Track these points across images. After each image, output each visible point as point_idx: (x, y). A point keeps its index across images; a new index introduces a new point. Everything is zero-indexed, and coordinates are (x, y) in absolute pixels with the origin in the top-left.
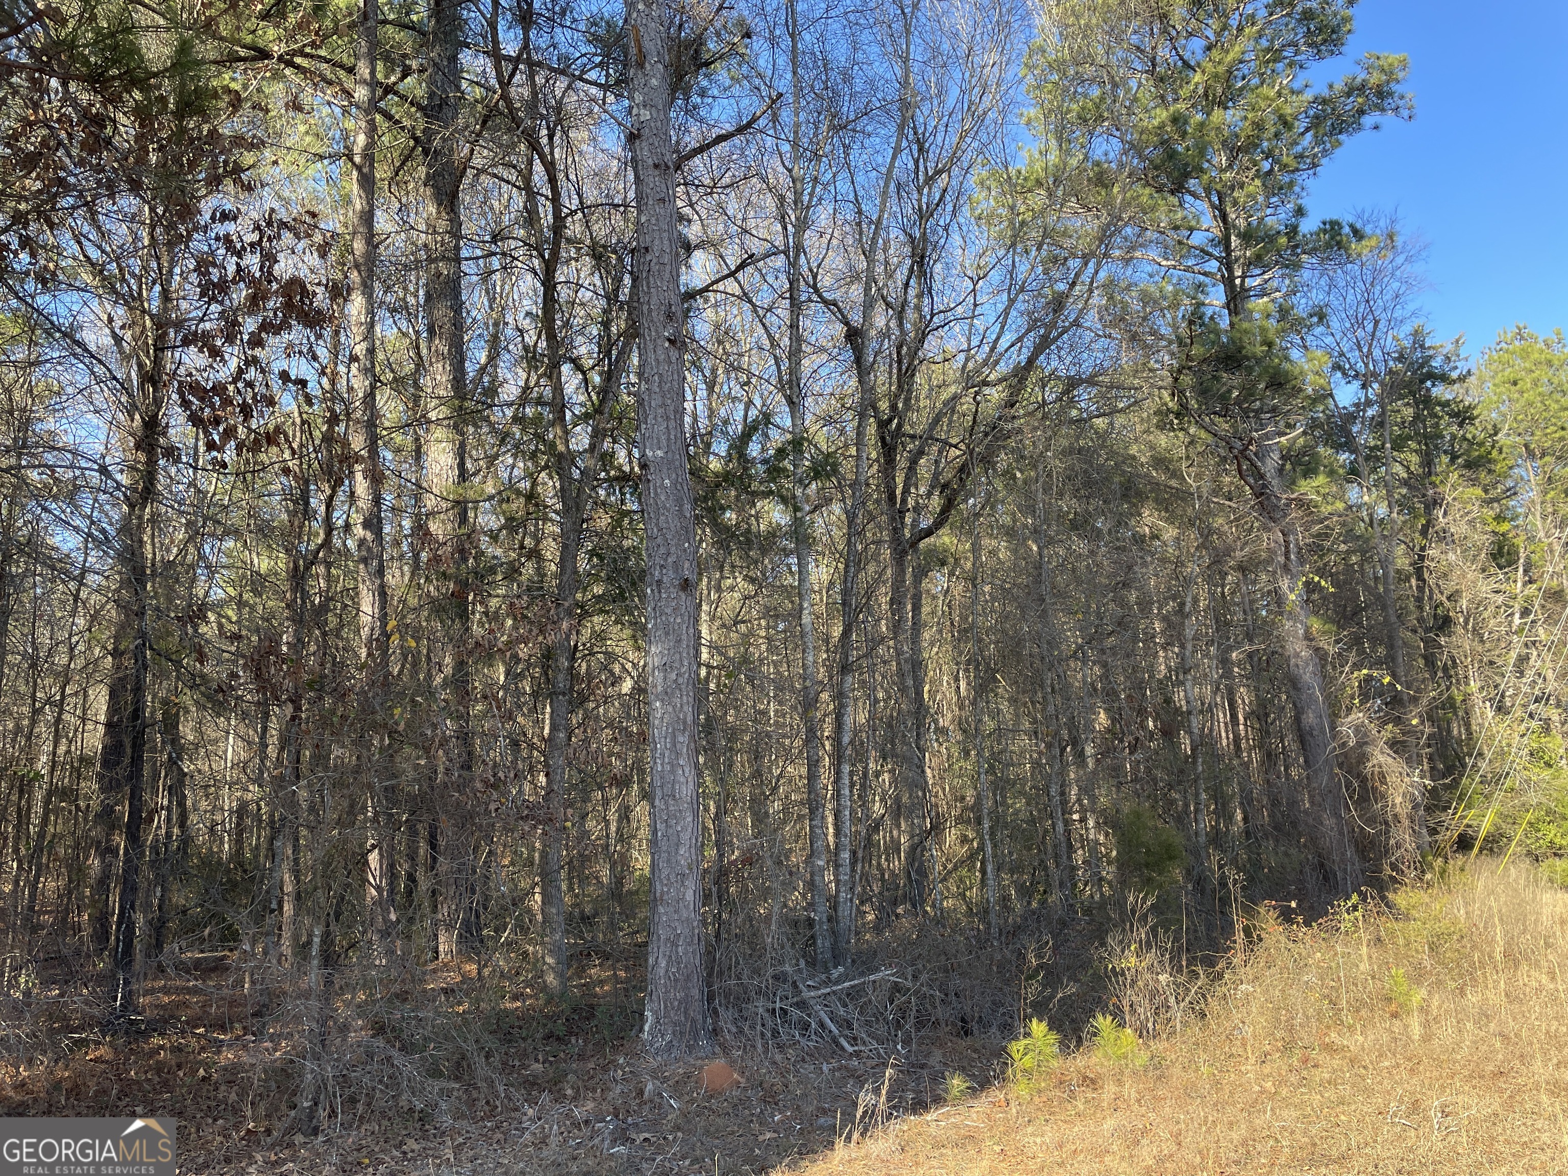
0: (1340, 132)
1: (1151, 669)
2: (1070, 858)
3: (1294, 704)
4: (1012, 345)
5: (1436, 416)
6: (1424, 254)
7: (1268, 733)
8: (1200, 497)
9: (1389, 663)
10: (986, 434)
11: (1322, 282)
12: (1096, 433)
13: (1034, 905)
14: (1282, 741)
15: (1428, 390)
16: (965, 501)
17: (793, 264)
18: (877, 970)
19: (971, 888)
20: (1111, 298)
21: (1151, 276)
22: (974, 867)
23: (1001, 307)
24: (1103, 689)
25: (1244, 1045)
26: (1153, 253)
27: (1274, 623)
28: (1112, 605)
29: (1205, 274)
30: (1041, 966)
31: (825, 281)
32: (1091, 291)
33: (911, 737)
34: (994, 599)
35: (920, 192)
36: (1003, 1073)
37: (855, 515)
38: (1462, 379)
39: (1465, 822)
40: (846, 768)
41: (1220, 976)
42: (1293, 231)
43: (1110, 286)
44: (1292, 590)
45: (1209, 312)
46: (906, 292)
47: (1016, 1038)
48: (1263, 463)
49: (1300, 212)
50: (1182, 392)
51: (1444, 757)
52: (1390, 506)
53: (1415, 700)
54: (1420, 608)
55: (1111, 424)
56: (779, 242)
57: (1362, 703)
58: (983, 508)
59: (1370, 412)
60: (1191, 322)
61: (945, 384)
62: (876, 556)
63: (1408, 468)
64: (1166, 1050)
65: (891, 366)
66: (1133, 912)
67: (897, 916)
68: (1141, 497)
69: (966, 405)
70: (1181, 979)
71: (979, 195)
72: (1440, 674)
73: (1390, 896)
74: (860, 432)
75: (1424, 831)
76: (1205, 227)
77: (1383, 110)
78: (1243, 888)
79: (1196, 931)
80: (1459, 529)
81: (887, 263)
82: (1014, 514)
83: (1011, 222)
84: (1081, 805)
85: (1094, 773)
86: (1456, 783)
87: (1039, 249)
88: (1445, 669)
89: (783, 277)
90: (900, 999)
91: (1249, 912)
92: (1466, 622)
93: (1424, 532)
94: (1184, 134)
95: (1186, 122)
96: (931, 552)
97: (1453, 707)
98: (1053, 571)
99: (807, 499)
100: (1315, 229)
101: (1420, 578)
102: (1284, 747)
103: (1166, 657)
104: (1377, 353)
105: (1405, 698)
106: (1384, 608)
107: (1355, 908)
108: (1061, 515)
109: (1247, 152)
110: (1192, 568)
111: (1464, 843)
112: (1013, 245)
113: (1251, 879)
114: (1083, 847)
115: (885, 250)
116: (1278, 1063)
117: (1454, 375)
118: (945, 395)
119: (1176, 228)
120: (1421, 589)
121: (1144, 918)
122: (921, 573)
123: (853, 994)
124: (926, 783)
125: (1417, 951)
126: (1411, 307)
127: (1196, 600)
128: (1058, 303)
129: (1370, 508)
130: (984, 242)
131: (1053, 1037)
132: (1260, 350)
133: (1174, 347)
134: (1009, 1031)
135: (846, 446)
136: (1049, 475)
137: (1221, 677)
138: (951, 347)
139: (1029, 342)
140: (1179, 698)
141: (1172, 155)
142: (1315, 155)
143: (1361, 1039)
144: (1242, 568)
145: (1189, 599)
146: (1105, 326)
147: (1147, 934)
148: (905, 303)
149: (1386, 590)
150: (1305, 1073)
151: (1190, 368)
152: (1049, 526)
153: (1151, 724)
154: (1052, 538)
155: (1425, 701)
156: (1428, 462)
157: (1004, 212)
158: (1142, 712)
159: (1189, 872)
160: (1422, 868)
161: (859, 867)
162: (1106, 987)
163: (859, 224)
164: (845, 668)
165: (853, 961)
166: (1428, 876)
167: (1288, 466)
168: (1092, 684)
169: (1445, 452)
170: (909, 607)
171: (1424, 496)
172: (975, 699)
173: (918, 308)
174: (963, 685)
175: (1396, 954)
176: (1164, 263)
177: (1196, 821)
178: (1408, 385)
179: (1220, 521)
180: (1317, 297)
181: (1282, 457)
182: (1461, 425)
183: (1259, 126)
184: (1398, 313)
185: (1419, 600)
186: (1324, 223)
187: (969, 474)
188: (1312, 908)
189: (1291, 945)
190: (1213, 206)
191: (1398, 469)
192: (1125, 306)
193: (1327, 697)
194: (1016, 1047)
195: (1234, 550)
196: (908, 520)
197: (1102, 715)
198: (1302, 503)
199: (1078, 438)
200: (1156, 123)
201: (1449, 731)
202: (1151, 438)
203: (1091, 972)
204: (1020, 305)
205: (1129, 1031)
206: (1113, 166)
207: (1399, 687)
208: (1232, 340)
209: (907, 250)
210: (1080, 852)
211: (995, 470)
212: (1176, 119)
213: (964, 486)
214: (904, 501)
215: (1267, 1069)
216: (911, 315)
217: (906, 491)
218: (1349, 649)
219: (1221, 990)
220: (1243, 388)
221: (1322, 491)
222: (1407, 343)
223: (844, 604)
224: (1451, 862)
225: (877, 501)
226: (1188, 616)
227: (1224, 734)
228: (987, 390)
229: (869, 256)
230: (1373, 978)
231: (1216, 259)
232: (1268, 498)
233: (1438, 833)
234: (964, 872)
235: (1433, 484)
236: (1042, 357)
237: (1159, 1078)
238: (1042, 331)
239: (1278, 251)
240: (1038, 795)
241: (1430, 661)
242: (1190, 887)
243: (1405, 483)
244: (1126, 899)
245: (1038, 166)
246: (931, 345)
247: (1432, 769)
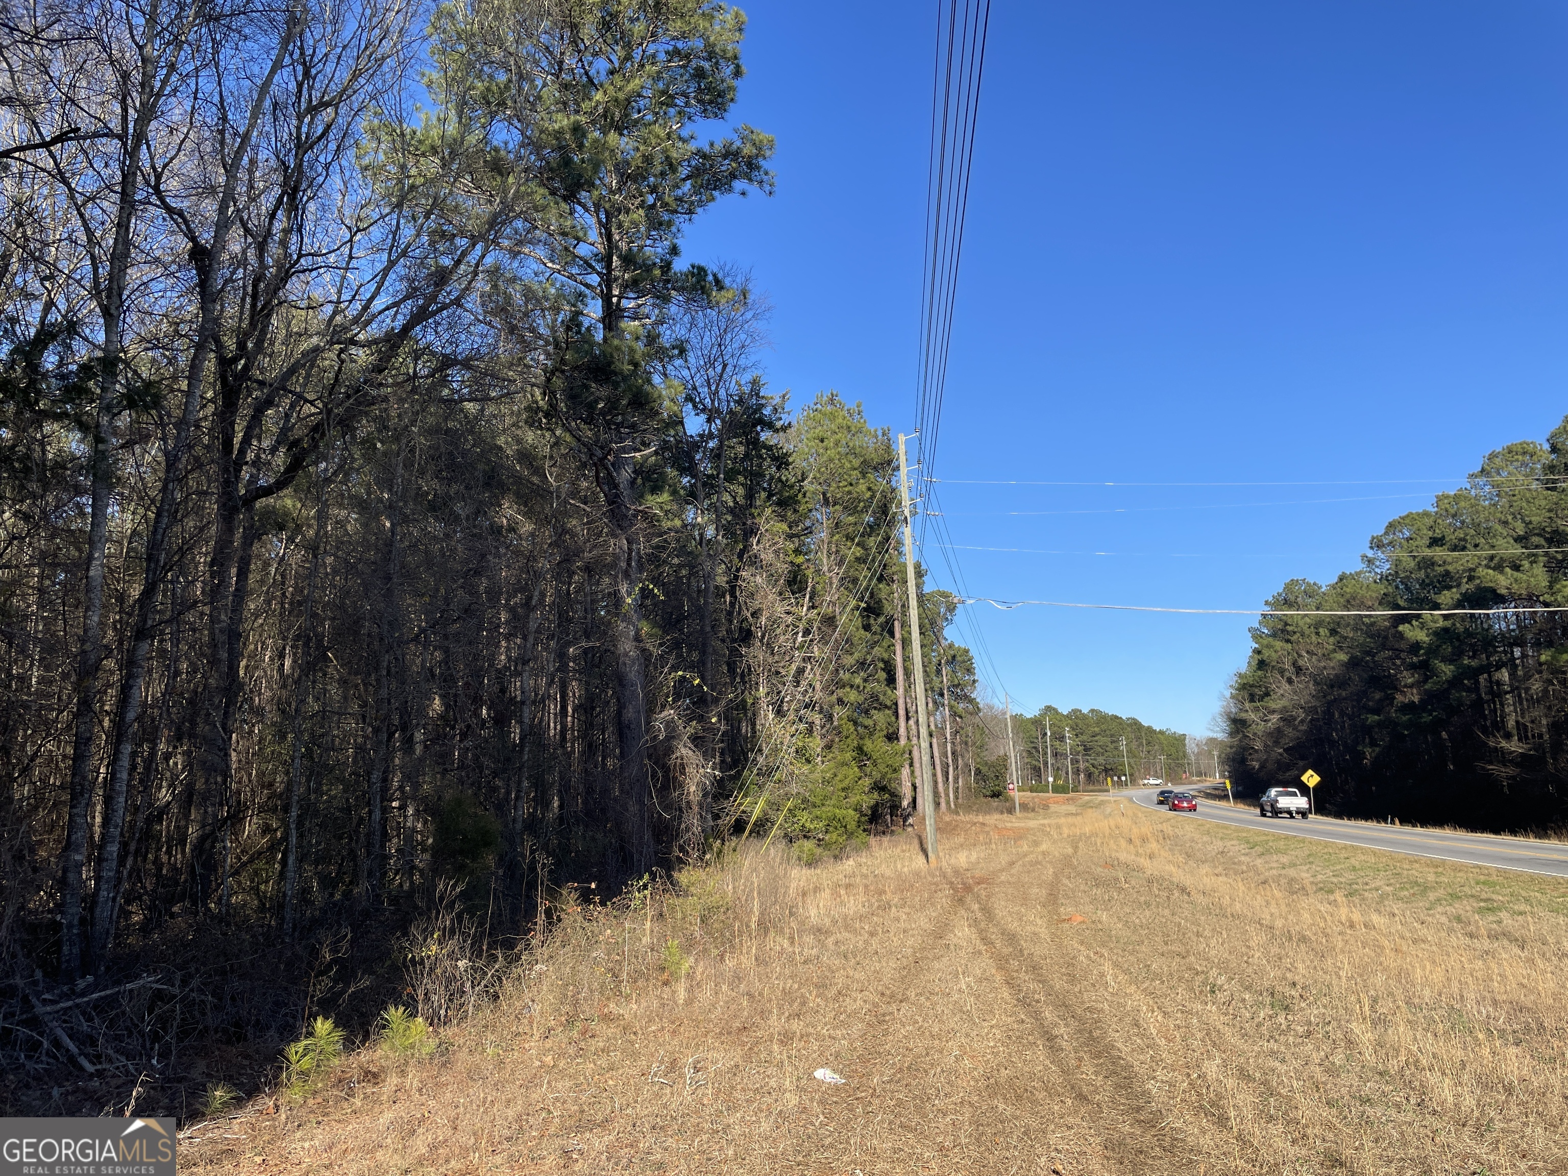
0: (715, 189)
1: (492, 658)
2: (383, 847)
3: (618, 700)
4: (387, 308)
5: (761, 457)
6: (768, 315)
7: (591, 724)
8: (558, 497)
9: (699, 667)
10: (348, 397)
11: (686, 319)
12: (466, 417)
13: (337, 897)
14: (603, 734)
15: (758, 434)
16: (316, 463)
17: (132, 154)
18: (138, 976)
19: (267, 882)
20: (495, 287)
21: (536, 274)
22: (274, 858)
23: (379, 267)
24: (441, 674)
25: (531, 1023)
26: (541, 252)
27: (610, 622)
28: (460, 592)
29: (587, 286)
30: (334, 961)
31: (171, 185)
32: (475, 273)
33: (217, 717)
34: (335, 572)
35: (300, 118)
36: (276, 1077)
37: (177, 459)
38: (784, 429)
39: (742, 808)
40: (127, 749)
41: (518, 958)
42: (666, 267)
43: (495, 273)
44: (629, 595)
45: (586, 324)
46: (271, 223)
47: (297, 1039)
48: (618, 474)
49: (674, 250)
50: (553, 393)
51: (732, 751)
52: (717, 529)
53: (716, 701)
54: (730, 622)
55: (482, 410)
56: (115, 125)
57: (674, 701)
58: (335, 473)
59: (711, 444)
60: (568, 329)
61: (305, 334)
62: (198, 510)
63: (734, 498)
64: (455, 1035)
65: (243, 300)
66: (441, 899)
67: (172, 916)
68: (503, 489)
69: (329, 359)
70: (479, 964)
71: (367, 143)
72: (738, 680)
73: (676, 875)
74: (195, 366)
75: (709, 816)
76: (591, 240)
77: (750, 180)
78: (551, 872)
79: (500, 915)
80: (767, 556)
81: (251, 187)
82: (369, 485)
83: (400, 181)
84: (403, 792)
85: (421, 760)
86: (739, 774)
87: (427, 217)
88: (743, 676)
89: (115, 166)
90: (161, 1008)
91: (553, 894)
92: (763, 636)
93: (740, 556)
94: (581, 146)
95: (584, 135)
96: (269, 513)
97: (745, 709)
98: (404, 550)
99: (115, 432)
100: (685, 270)
101: (733, 595)
102: (604, 739)
103: (508, 649)
104: (722, 393)
105: (709, 698)
106: (702, 618)
107: (645, 887)
108: (420, 495)
109: (635, 181)
110: (543, 564)
111: (739, 827)
112: (399, 205)
113: (558, 863)
114: (398, 836)
115: (251, 172)
116: (561, 1037)
117: (779, 424)
118: (304, 346)
119: (564, 234)
120: (732, 604)
121: (451, 906)
122: (254, 535)
123: (100, 1007)
124: (228, 767)
125: (691, 923)
126: (753, 358)
127: (543, 595)
128: (442, 277)
129: (702, 528)
130: (368, 193)
131: (338, 1035)
132: (627, 368)
133: (550, 348)
134: (290, 1033)
135: (175, 378)
136: (412, 451)
137: (558, 670)
138: (317, 294)
139: (407, 308)
140: (516, 688)
141: (567, 162)
142: (692, 203)
143: (635, 1007)
144: (588, 569)
145: (537, 593)
146: (486, 312)
147: (452, 920)
148: (269, 233)
149: (706, 602)
150: (582, 1044)
151: (563, 372)
152: (406, 503)
153: (484, 712)
154: (408, 517)
155: (723, 703)
156: (750, 496)
157: (394, 169)
158: (477, 701)
159: (501, 858)
160: (704, 848)
161: (130, 862)
162: (402, 978)
163: (222, 132)
164: (142, 633)
165: (108, 969)
166: (708, 856)
167: (639, 481)
168: (431, 670)
169: (764, 489)
170: (234, 571)
171: (744, 524)
172: (300, 677)
173: (284, 244)
174: (287, 663)
175: (673, 927)
176: (550, 265)
177: (515, 809)
178: (744, 426)
179: (574, 522)
180: (681, 331)
181: (635, 472)
182: (779, 468)
183: (648, 159)
184: (742, 362)
185: (730, 613)
186: (693, 267)
187: (323, 435)
188: (609, 888)
189: (586, 924)
190: (599, 222)
191: (726, 497)
192: (508, 298)
193: (646, 695)
194: (294, 1050)
195: (583, 552)
196: (245, 474)
197: (437, 701)
198: (648, 517)
199: (446, 419)
200: (557, 126)
201: (739, 729)
202: (519, 432)
203: (388, 963)
204: (400, 269)
205: (420, 1019)
206: (512, 156)
207: (705, 689)
208: (603, 353)
209: (278, 177)
210: (395, 840)
211: (353, 437)
212: (577, 129)
213: (316, 446)
214: (242, 452)
215: (549, 1044)
216: (274, 249)
217: (246, 441)
218: (670, 653)
219: (516, 971)
220: (608, 400)
221: (665, 507)
222: (747, 389)
223: (150, 558)
224: (727, 843)
225: (207, 447)
226: (534, 609)
227: (552, 725)
228: (353, 350)
229: (231, 170)
230: (652, 950)
231: (598, 273)
232: (619, 507)
233: (720, 818)
234: (261, 864)
235: (752, 515)
236: (418, 328)
237: (444, 1065)
238: (421, 302)
239: (652, 281)
240: (357, 782)
241: (732, 668)
242: (501, 872)
243: (731, 511)
244: (435, 887)
245: (435, 133)
246: (295, 288)
247: (722, 762)
